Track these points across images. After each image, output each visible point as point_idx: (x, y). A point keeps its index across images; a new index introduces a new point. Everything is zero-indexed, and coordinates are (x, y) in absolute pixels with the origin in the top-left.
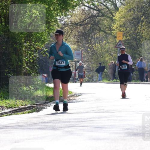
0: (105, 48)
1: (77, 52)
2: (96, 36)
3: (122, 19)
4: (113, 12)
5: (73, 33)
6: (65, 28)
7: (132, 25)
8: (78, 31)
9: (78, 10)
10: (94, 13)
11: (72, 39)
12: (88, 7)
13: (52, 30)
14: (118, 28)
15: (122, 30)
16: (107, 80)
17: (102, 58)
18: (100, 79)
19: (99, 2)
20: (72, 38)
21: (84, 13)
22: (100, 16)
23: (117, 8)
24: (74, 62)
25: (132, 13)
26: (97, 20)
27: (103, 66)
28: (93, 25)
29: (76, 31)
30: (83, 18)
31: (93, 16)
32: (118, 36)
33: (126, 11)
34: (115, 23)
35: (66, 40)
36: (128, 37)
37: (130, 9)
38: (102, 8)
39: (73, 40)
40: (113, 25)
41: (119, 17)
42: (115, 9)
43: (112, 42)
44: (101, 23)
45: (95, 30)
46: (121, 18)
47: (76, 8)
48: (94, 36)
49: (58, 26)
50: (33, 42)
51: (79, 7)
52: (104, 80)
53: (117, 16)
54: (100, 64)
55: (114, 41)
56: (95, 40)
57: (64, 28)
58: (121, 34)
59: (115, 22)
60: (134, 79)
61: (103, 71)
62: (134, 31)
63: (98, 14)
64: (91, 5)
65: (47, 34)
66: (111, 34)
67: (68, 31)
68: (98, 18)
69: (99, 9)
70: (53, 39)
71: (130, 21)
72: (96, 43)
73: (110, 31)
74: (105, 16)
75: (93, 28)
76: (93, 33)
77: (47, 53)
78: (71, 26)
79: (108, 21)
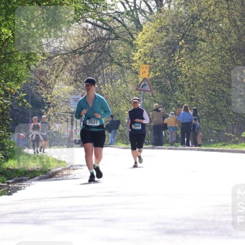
0: (120, 91)
1: (74, 96)
2: (106, 71)
3: (148, 44)
4: (133, 32)
5: (69, 66)
6: (55, 58)
7: (164, 53)
8: (76, 64)
9: (76, 28)
10: (103, 34)
11: (66, 75)
12: (93, 24)
13: (34, 60)
14: (142, 58)
15: (149, 61)
16: (123, 143)
17: (115, 108)
18: (112, 141)
19: (110, 16)
20: (67, 73)
21: (86, 34)
22: (113, 39)
23: (139, 26)
24: (70, 113)
25: (165, 34)
26: (107, 44)
27: (117, 119)
28: (101, 53)
29: (73, 63)
30: (84, 42)
31: (100, 39)
32: (141, 71)
33: (154, 30)
34: (137, 50)
35: (57, 77)
36: (157, 74)
37: (161, 28)
38: (115, 26)
39: (68, 77)
40: (133, 53)
41: (143, 41)
42: (137, 27)
43: (132, 81)
44: (114, 50)
45: (105, 62)
46: (146, 42)
47: (73, 25)
48: (103, 71)
49: (44, 55)
50: (3, 81)
51: (77, 23)
52: (119, 144)
53: (140, 38)
54: (112, 116)
55: (135, 80)
56: (103, 77)
57: (53, 57)
58: (146, 68)
59: (137, 48)
60: (167, 142)
61: (118, 128)
62: (167, 63)
63: (110, 35)
64: (97, 20)
65: (25, 68)
66: (131, 68)
67: (60, 63)
68: (109, 42)
69: (110, 27)
70: (35, 75)
71: (162, 48)
72: (106, 82)
73: (128, 64)
74: (120, 39)
75: (101, 58)
76: (100, 67)
77: (25, 101)
78: (64, 54)
79: (125, 47)
